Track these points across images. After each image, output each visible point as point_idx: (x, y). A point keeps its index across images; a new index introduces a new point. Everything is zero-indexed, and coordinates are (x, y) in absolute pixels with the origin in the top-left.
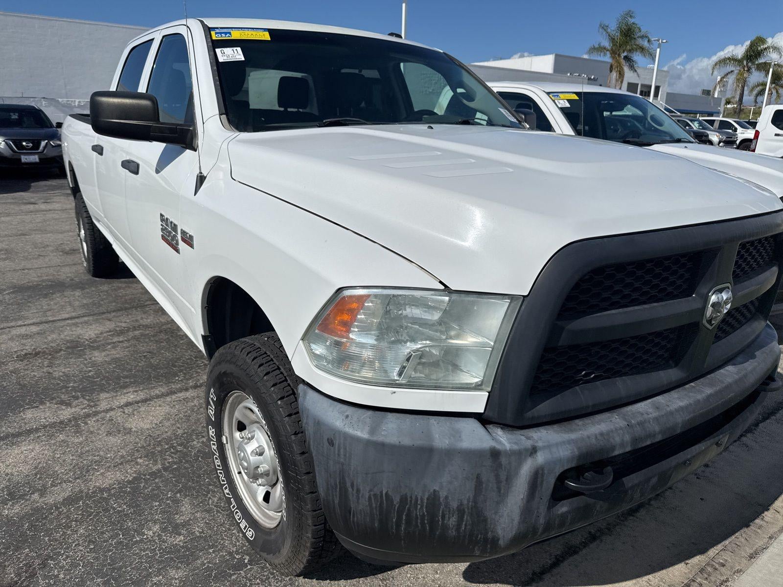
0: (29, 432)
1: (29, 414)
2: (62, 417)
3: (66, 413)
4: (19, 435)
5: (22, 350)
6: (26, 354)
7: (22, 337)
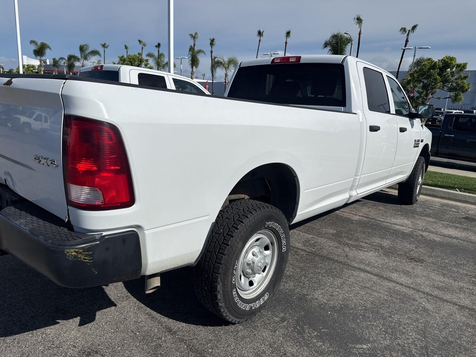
0: (442, 235)
1: (438, 239)
2: (428, 234)
3: (425, 234)
4: (446, 236)
5: (417, 265)
6: (417, 262)
7: (408, 274)
